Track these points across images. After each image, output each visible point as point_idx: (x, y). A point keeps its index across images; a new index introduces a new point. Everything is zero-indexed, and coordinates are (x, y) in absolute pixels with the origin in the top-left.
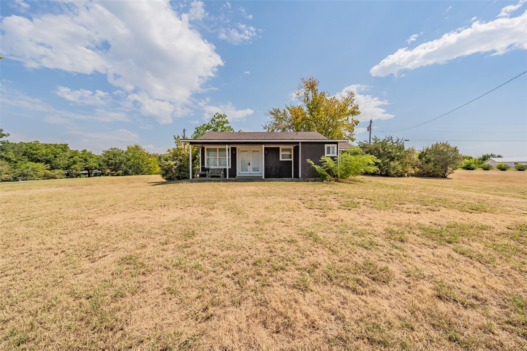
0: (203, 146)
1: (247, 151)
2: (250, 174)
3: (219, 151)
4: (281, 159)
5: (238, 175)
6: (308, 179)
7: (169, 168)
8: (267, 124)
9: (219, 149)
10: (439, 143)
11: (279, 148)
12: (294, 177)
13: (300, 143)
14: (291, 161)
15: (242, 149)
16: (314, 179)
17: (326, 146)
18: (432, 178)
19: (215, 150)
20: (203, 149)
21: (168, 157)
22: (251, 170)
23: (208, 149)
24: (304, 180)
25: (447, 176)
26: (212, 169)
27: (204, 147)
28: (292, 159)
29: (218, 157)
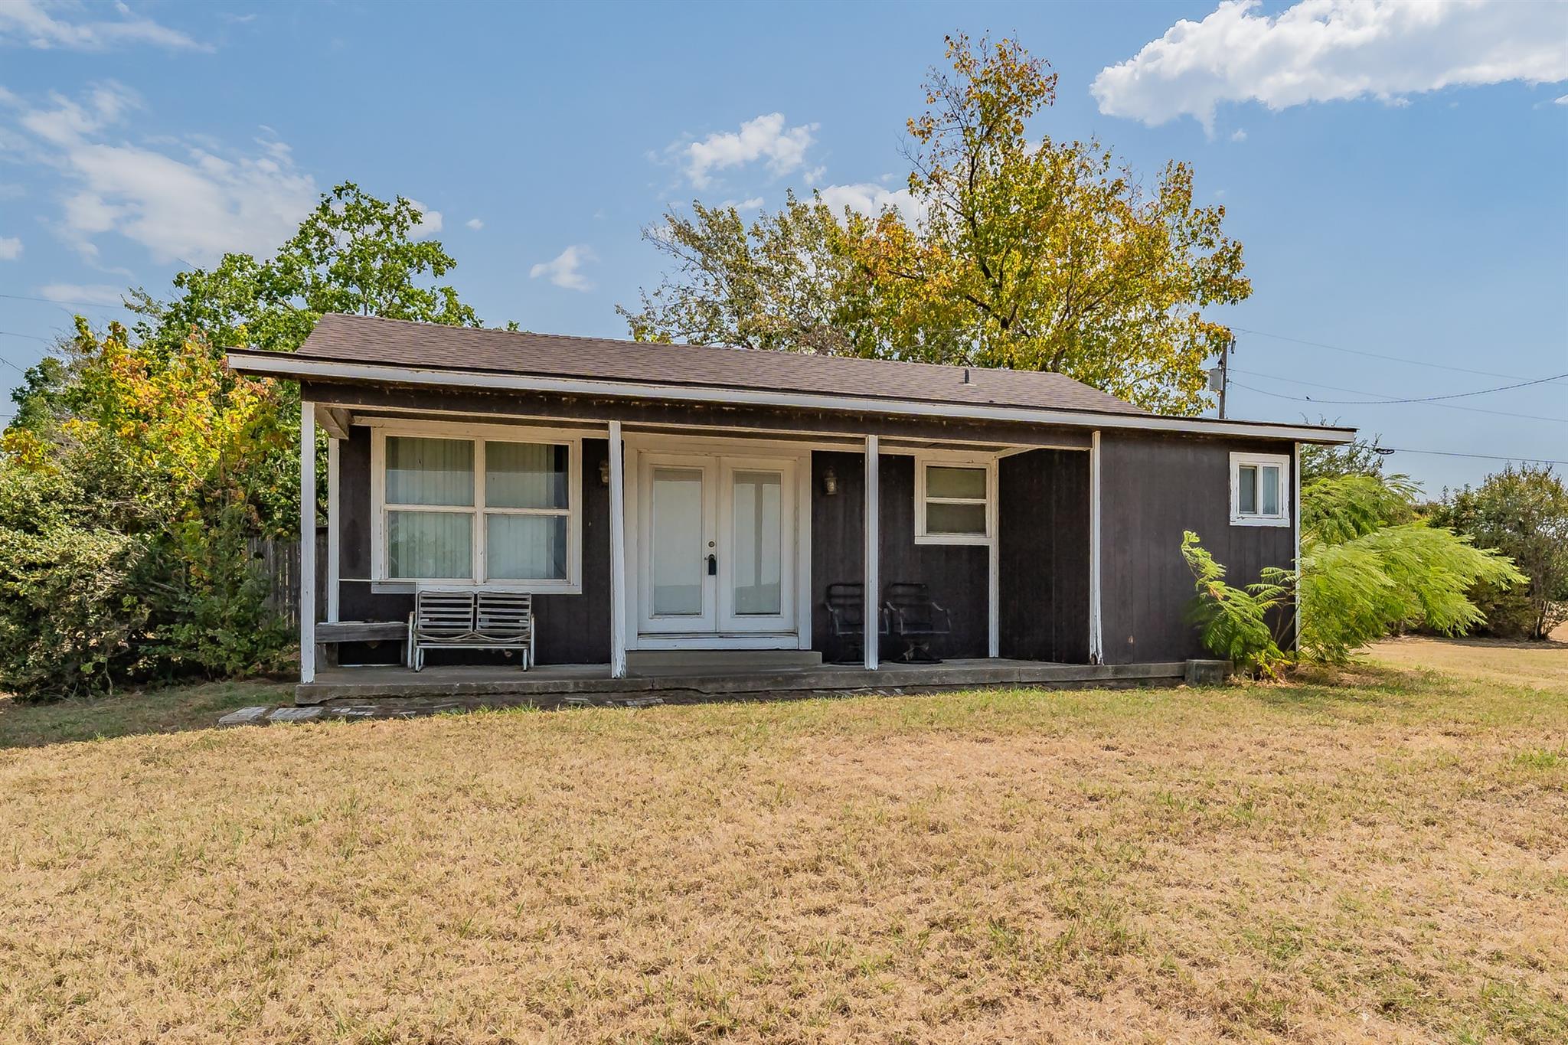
0: (361, 422)
1: (695, 475)
2: (722, 635)
3: (490, 467)
4: (922, 537)
5: (622, 640)
6: (1138, 669)
7: (62, 592)
8: (656, 302)
9: (490, 446)
10: (1517, 469)
11: (909, 461)
12: (1004, 653)
13: (1097, 436)
14: (983, 550)
15: (664, 460)
16: (1171, 668)
17: (1238, 460)
18: (1496, 641)
19: (459, 455)
20: (357, 443)
21: (36, 497)
22: (727, 603)
23: (393, 443)
24: (1117, 671)
25: (1549, 629)
26: (433, 602)
27: (366, 432)
28: (990, 539)
29: (480, 507)
